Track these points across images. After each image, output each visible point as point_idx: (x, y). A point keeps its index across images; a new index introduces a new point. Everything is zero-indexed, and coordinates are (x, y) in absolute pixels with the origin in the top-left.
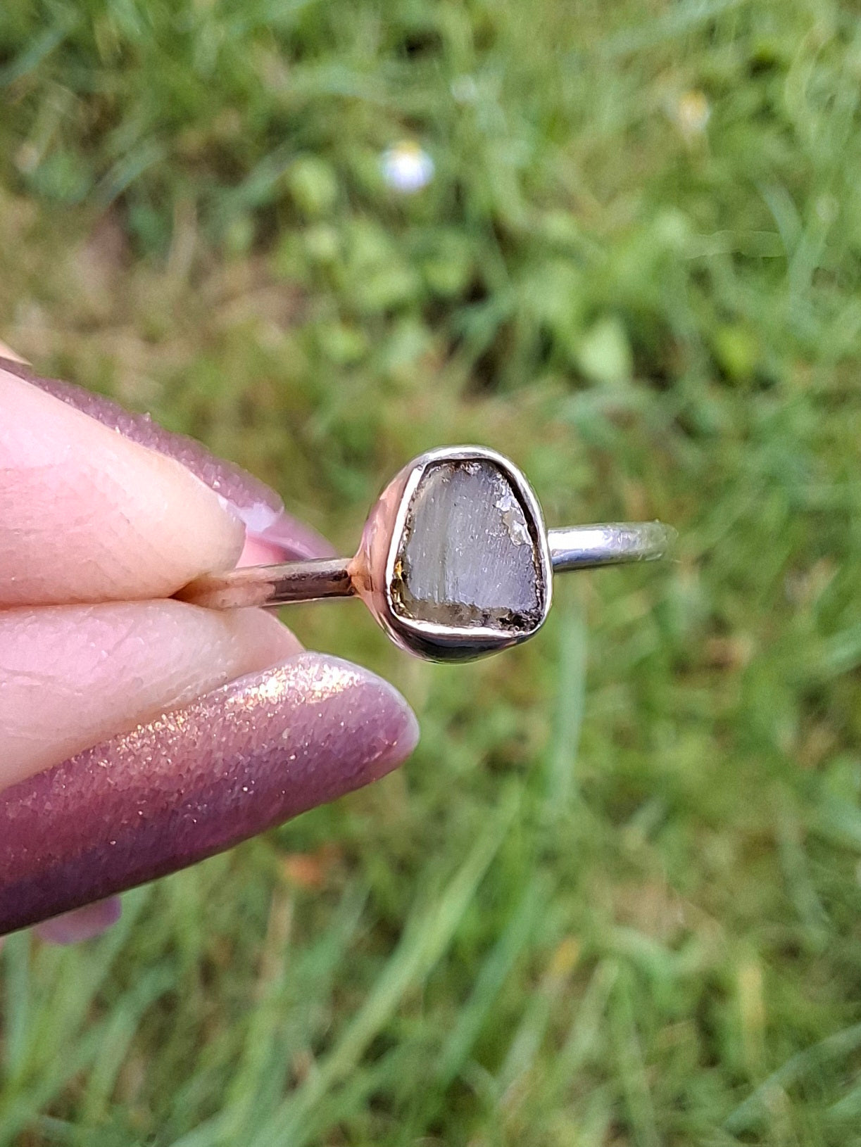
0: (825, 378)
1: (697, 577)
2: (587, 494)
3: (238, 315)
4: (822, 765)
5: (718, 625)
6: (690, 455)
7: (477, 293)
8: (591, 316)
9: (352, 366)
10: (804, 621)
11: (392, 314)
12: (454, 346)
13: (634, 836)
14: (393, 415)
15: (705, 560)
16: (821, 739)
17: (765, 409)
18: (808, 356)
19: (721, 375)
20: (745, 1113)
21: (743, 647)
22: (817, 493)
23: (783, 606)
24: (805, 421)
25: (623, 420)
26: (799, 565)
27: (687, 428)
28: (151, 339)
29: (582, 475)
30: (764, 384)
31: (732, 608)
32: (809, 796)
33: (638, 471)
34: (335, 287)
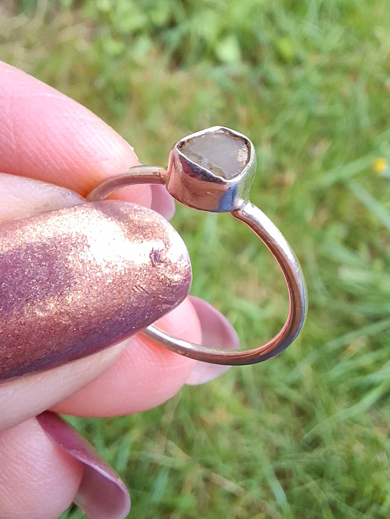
0: (324, 59)
1: (270, 147)
2: (222, 112)
3: (67, 36)
4: (325, 227)
5: (280, 167)
6: (266, 94)
7: (172, 24)
8: (223, 34)
9: (117, 57)
10: (317, 165)
11: (136, 34)
12: (163, 47)
13: (244, 259)
14: (136, 78)
15: (274, 140)
16: (324, 216)
17: (298, 74)
18: (317, 50)
19: (281, 60)
20: (293, 376)
21: (290, 176)
22: (322, 110)
23: (307, 159)
24: (316, 79)
25: (238, 79)
26: (314, 141)
27: (266, 82)
28: (29, 47)
29: (220, 103)
30: (298, 62)
31: (285, 160)
32: (319, 240)
33: (244, 101)
34: (110, 23)
